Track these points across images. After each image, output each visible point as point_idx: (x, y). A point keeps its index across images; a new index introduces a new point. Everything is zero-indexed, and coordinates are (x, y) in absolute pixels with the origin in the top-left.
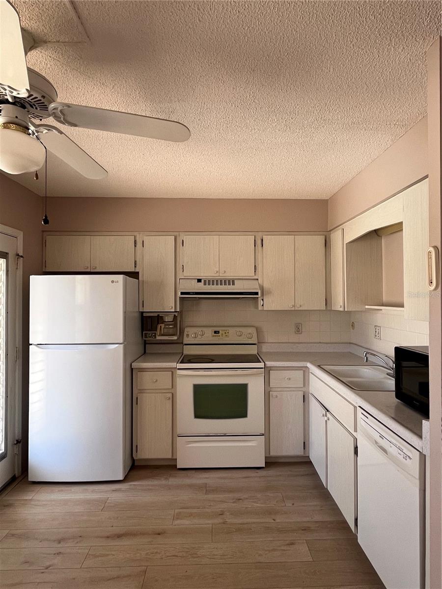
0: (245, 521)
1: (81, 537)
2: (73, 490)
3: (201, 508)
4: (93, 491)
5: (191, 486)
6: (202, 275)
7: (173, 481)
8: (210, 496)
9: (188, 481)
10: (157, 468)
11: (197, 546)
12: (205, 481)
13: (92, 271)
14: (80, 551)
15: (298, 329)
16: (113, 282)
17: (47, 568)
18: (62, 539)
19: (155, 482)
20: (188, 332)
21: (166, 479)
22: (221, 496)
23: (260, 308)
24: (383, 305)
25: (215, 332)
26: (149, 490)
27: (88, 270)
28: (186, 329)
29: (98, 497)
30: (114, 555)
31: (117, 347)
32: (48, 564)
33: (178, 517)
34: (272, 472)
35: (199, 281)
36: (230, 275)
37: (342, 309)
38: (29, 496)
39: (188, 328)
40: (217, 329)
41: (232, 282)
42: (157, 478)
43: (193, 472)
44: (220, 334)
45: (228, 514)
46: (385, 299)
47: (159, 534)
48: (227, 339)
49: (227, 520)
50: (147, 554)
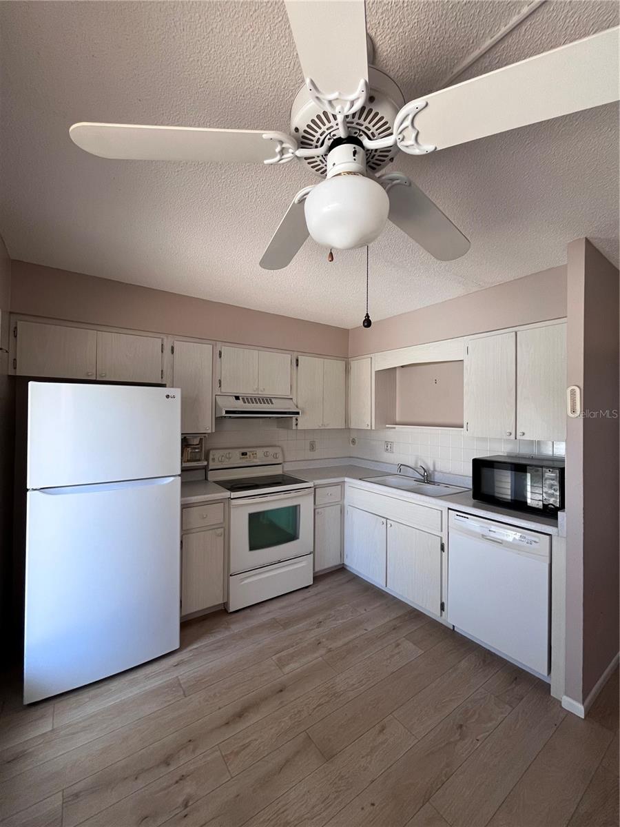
0: (346, 640)
1: (190, 741)
2: (113, 689)
3: (294, 644)
4: (147, 677)
5: (262, 627)
6: (241, 391)
7: (237, 628)
8: (291, 630)
9: (254, 622)
10: (204, 620)
11: (329, 684)
12: (271, 616)
13: (98, 379)
14: (209, 759)
15: (312, 448)
16: (168, 396)
17: (186, 806)
18: (168, 757)
19: (219, 636)
20: (213, 455)
21: (227, 628)
22: (302, 625)
23: (294, 427)
24: (396, 424)
25: (243, 454)
26: (220, 647)
27: (93, 378)
28: (211, 452)
29: (160, 682)
30: (256, 740)
31: (173, 480)
32: (181, 800)
33: (281, 664)
34: (321, 587)
35: (237, 398)
36: (268, 393)
37: (369, 428)
38: (45, 727)
39: (214, 451)
40: (244, 451)
41: (269, 400)
42: (214, 631)
43: (248, 611)
44: (248, 456)
45: (324, 640)
46: (398, 419)
47: (281, 691)
48: (255, 460)
49: (330, 647)
50: (290, 718)
